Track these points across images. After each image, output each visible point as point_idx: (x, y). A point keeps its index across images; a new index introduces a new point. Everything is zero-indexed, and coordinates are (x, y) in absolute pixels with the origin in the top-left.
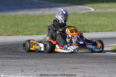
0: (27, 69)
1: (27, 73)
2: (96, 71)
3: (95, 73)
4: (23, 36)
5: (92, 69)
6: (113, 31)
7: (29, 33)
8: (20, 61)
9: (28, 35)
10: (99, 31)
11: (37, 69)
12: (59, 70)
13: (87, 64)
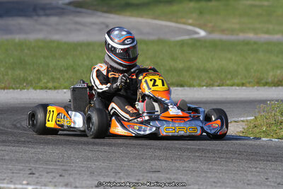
0: (42, 169)
1: (43, 180)
2: (203, 179)
3: (201, 183)
4: (38, 91)
5: (194, 173)
6: (248, 85)
7: (50, 85)
8: (27, 149)
9: (50, 89)
10: (216, 84)
11: (65, 170)
12: (116, 173)
13: (183, 162)
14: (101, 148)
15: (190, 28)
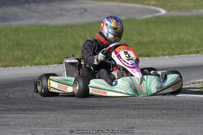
0: (40, 131)
4: (33, 67)
5: (162, 128)
6: (202, 52)
7: (43, 61)
8: (28, 115)
9: (42, 65)
10: (176, 53)
11: (59, 131)
13: (153, 119)
14: (87, 111)
15: (153, 8)
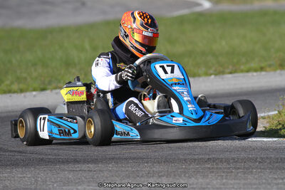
6: (268, 69)
7: (15, 87)
9: (14, 92)
10: (227, 71)
13: (189, 177)
14: (85, 167)
